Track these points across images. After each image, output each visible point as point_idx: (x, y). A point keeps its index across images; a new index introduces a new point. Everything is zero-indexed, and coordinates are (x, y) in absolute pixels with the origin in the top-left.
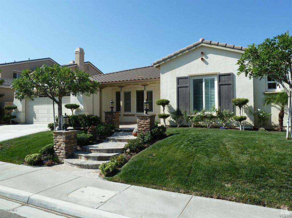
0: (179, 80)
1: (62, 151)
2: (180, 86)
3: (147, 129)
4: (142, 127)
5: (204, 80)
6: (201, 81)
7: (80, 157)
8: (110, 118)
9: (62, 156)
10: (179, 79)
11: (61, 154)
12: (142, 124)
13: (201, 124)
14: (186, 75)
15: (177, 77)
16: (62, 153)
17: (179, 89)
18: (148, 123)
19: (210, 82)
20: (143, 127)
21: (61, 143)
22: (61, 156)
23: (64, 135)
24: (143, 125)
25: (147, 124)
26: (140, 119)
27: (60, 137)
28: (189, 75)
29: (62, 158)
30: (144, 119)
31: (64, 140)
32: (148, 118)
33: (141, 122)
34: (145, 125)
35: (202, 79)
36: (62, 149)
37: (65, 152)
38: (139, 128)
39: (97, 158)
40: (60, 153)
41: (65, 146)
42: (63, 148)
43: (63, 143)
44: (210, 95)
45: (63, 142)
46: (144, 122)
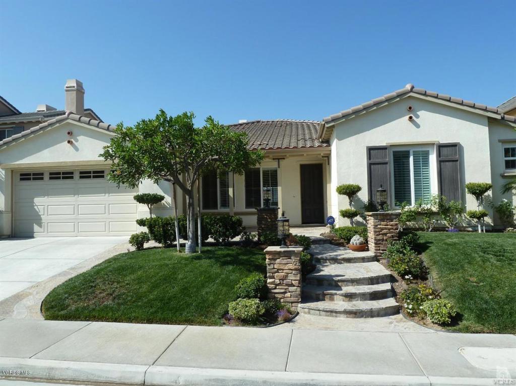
0: (372, 151)
1: (291, 289)
2: (372, 161)
3: (393, 237)
4: (383, 234)
5: (411, 153)
6: (406, 155)
7: (330, 297)
8: (269, 220)
9: (293, 299)
10: (370, 150)
11: (288, 295)
12: (382, 229)
13: (410, 225)
14: (384, 144)
15: (367, 147)
16: (290, 293)
17: (372, 166)
18: (394, 227)
19: (421, 155)
20: (385, 234)
21: (288, 274)
22: (288, 300)
23: (297, 257)
24: (385, 231)
25: (392, 229)
26: (379, 220)
27: (285, 261)
28: (389, 143)
29: (292, 303)
30: (387, 220)
31: (296, 267)
32: (394, 217)
33: (380, 225)
34: (389, 229)
35: (408, 152)
36: (292, 285)
37: (299, 289)
38: (377, 235)
39: (369, 296)
40: (285, 293)
41: (298, 279)
42: (293, 282)
43: (294, 272)
44: (422, 177)
45: (296, 270)
46: (387, 225)
